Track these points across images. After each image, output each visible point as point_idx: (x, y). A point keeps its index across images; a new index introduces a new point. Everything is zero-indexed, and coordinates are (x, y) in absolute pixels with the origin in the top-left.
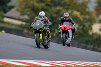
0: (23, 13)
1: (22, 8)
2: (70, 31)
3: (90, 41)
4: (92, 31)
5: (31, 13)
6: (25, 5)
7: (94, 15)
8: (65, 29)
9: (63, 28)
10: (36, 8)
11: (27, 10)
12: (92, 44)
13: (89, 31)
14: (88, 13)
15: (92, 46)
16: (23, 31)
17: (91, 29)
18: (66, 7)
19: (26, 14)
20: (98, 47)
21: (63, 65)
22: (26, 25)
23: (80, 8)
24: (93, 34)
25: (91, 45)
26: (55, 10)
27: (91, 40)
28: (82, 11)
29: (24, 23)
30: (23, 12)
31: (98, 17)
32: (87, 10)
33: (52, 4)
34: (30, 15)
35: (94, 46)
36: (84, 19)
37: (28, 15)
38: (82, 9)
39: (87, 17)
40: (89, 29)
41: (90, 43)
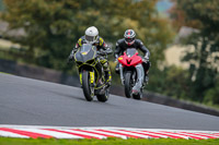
0: (14, 25)
1: (11, 13)
2: (139, 67)
3: (159, 85)
4: (164, 63)
5: (32, 25)
6: (20, 7)
7: (169, 27)
8: (129, 63)
9: (125, 62)
10: (42, 13)
11: (23, 16)
12: (164, 89)
13: (159, 62)
14: (156, 24)
15: (164, 96)
16: (14, 62)
17: (163, 58)
18: (108, 10)
19: (21, 26)
20: (179, 97)
21: (101, 137)
22: (21, 50)
23: (138, 13)
24: (166, 69)
25: (161, 93)
26: (84, 18)
27: (162, 81)
28: (144, 18)
29: (17, 46)
30: (15, 21)
31: (178, 31)
32: (154, 16)
33: (77, 5)
34: (30, 29)
35: (170, 95)
36: (147, 35)
37: (26, 28)
38: (143, 14)
39: (154, 31)
40: (157, 58)
41: (160, 89)
